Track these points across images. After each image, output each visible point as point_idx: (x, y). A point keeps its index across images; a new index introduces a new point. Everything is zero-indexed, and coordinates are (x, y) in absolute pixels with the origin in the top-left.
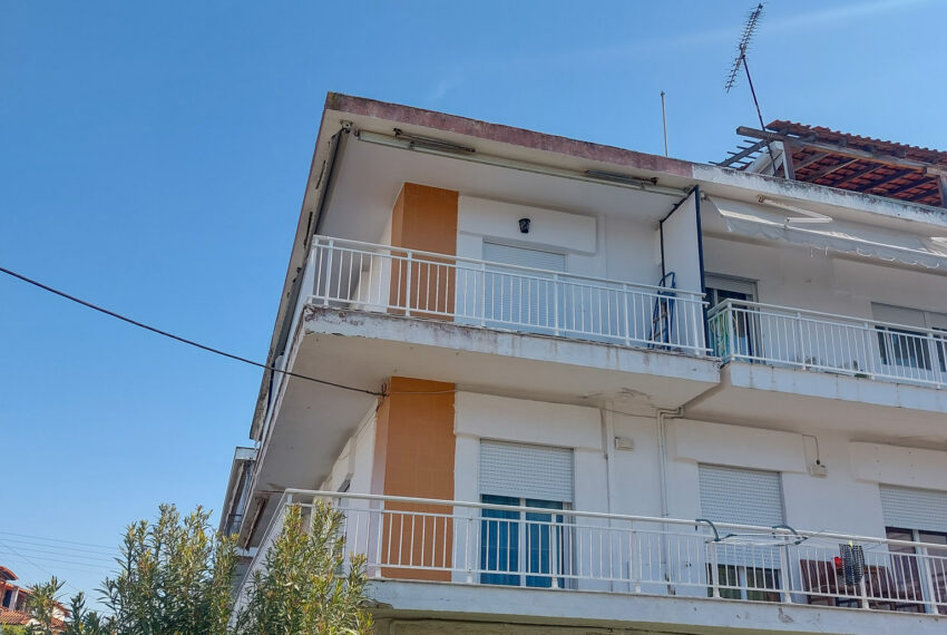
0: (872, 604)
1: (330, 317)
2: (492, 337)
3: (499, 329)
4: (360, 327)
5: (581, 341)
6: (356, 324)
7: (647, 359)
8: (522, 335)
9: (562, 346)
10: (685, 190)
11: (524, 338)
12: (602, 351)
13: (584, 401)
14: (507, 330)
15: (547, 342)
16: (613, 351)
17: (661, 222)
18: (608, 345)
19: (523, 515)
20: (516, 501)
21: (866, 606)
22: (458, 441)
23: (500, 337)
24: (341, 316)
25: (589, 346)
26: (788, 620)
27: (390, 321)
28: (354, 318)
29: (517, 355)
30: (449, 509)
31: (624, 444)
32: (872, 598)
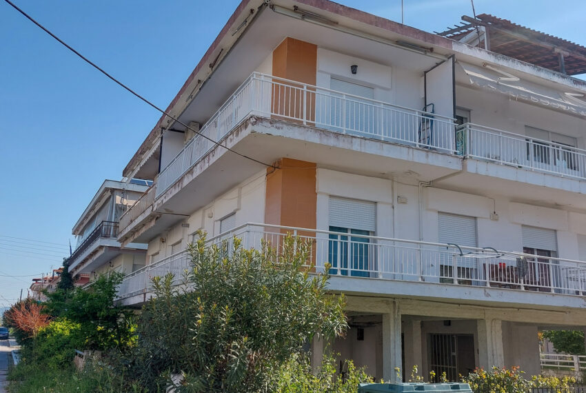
0: (526, 288)
1: (265, 124)
2: (350, 139)
3: (353, 135)
4: (281, 131)
5: (395, 144)
6: (278, 128)
7: (427, 156)
8: (365, 139)
9: (386, 146)
10: (446, 56)
11: (367, 141)
12: (405, 150)
13: (383, 176)
14: (358, 136)
15: (378, 144)
16: (411, 150)
17: (426, 72)
18: (409, 147)
19: (349, 238)
20: (345, 230)
21: (523, 289)
22: (318, 196)
23: (354, 140)
24: (271, 123)
25: (399, 148)
26: (488, 295)
27: (296, 128)
28: (278, 125)
29: (363, 151)
30: (314, 234)
31: (402, 200)
32: (526, 285)
